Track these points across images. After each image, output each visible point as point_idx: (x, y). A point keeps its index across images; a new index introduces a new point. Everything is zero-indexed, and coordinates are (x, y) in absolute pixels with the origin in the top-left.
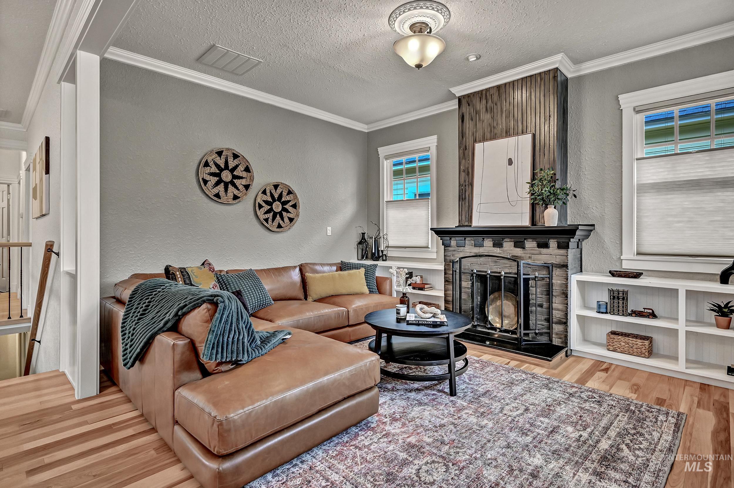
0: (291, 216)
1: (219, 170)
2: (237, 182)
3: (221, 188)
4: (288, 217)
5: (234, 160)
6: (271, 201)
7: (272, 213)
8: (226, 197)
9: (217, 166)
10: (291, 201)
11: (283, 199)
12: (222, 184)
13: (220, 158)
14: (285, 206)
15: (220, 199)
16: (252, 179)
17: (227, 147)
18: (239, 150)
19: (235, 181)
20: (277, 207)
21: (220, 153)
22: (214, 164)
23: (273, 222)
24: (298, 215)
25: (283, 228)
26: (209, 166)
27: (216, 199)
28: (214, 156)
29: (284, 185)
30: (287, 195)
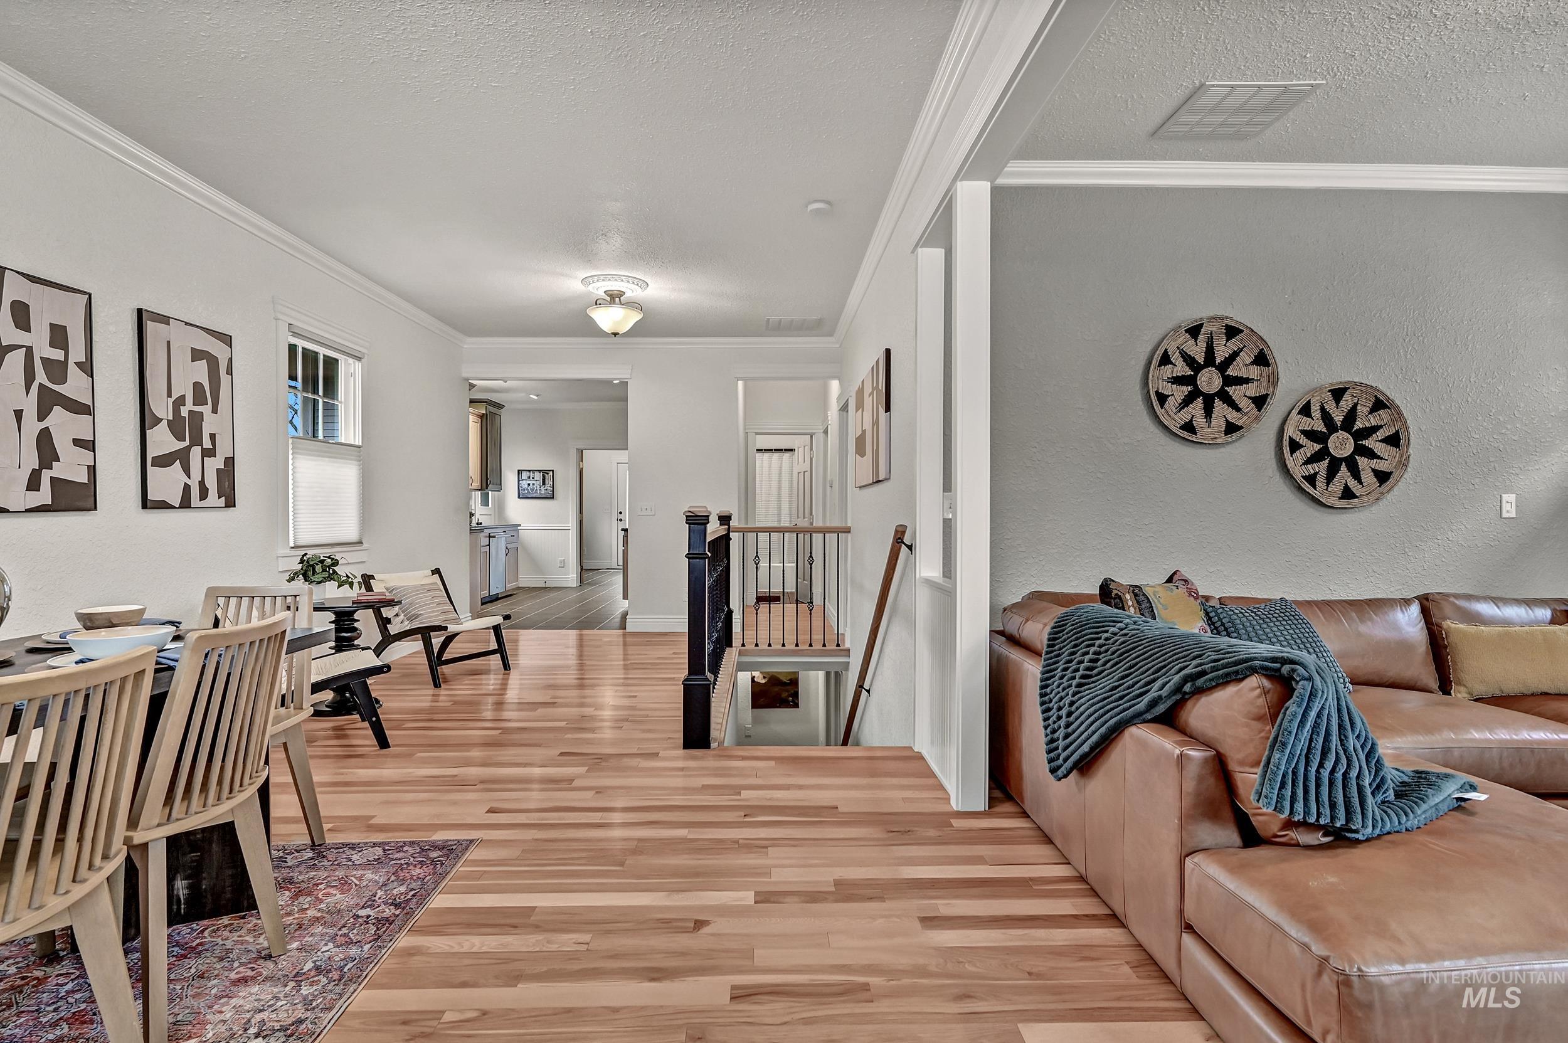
0: (1382, 466)
1: (1192, 368)
2: (1234, 391)
3: (1197, 408)
4: (1373, 470)
5: (1227, 341)
6: (1324, 430)
7: (1327, 461)
8: (1209, 430)
9: (1189, 360)
10: (1381, 427)
11: (1359, 425)
12: (1200, 400)
13: (1196, 340)
14: (1363, 442)
15: (1196, 434)
16: (1273, 380)
17: (1211, 314)
18: (1239, 316)
19: (1230, 390)
20: (1341, 445)
21: (1194, 331)
22: (1182, 356)
23: (1328, 484)
24: (1404, 464)
25: (1357, 497)
26: (1171, 363)
27: (1185, 434)
28: (1180, 340)
29: (1362, 389)
30: (1370, 413)
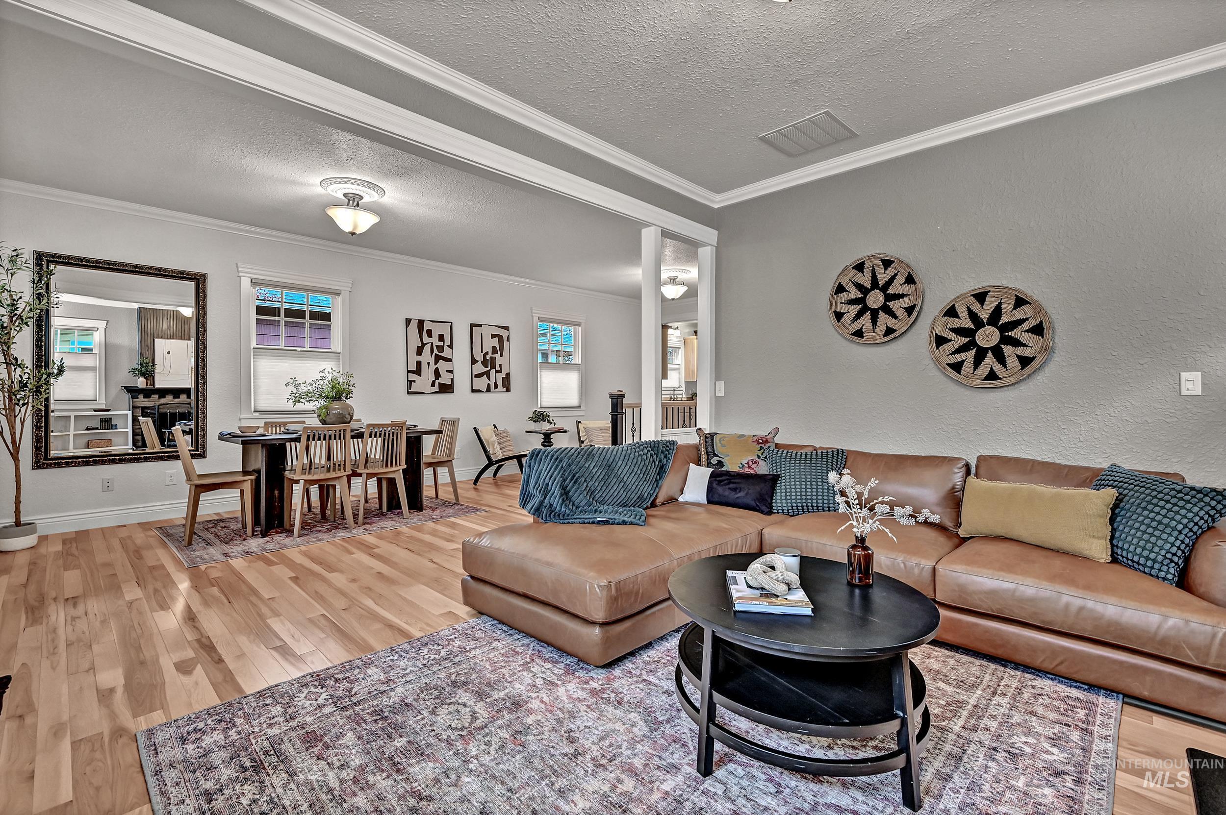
0: (1027, 352)
1: (862, 293)
4: (1018, 356)
5: (886, 269)
6: (972, 327)
7: (974, 351)
8: (874, 334)
9: (859, 287)
10: (1027, 319)
11: (1004, 319)
12: (868, 313)
13: (863, 273)
14: (1010, 334)
15: (863, 337)
16: (920, 294)
17: (870, 253)
18: (891, 252)
19: (891, 304)
20: (988, 337)
21: (860, 267)
22: (855, 285)
23: (975, 369)
24: (1047, 350)
25: (1000, 379)
26: (846, 291)
28: (851, 274)
29: (1002, 290)
30: (1015, 308)
